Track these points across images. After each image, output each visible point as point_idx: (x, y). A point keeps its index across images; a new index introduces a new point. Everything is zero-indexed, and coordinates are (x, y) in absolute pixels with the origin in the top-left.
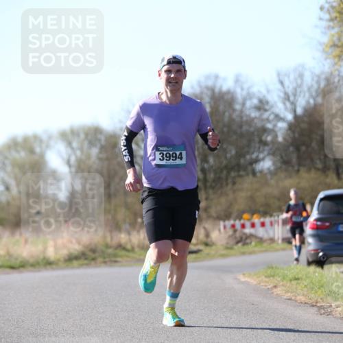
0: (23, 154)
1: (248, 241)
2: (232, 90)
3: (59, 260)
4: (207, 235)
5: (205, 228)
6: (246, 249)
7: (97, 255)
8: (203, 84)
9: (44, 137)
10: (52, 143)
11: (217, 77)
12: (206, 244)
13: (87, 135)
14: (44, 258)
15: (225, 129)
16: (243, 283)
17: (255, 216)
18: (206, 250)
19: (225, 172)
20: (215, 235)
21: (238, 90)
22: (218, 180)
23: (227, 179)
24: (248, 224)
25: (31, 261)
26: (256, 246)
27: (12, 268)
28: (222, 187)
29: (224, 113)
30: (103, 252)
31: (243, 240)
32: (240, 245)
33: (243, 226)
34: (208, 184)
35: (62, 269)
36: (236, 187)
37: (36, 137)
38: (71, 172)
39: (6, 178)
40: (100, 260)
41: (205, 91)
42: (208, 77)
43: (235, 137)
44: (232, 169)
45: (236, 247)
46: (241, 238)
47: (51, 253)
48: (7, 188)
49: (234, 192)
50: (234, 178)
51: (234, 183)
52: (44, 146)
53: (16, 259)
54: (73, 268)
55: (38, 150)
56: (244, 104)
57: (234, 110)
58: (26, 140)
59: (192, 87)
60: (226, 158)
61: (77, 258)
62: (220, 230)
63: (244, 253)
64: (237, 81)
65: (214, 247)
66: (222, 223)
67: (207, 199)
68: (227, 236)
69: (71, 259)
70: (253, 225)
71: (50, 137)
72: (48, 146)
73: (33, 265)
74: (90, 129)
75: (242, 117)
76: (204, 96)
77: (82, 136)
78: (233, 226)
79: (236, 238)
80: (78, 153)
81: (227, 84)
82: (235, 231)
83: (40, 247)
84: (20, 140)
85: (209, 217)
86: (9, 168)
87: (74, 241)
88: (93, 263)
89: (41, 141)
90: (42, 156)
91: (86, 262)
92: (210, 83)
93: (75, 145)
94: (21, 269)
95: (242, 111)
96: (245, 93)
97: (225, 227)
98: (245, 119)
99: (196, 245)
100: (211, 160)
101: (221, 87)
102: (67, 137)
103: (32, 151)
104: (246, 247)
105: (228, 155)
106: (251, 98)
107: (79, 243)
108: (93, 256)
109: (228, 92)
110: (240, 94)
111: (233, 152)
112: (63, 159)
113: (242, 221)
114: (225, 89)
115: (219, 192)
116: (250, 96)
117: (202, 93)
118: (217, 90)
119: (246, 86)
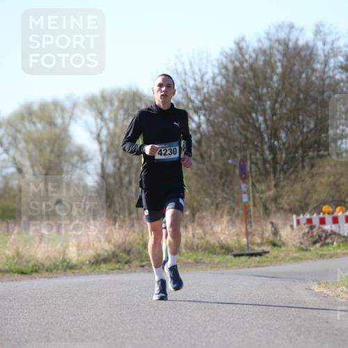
0: (39, 126)
1: (329, 240)
2: (311, 44)
3: (83, 264)
4: (276, 233)
5: (272, 223)
6: (325, 250)
7: (132, 256)
8: (274, 37)
9: (68, 105)
10: (77, 112)
11: (291, 27)
12: (274, 245)
13: (122, 101)
14: (64, 260)
15: (302, 96)
16: (316, 294)
17: (338, 208)
18: (274, 252)
19: (300, 152)
20: (285, 233)
21: (320, 44)
22: (291, 161)
23: (303, 161)
24: (329, 219)
25: (47, 264)
26: (339, 246)
27: (23, 273)
28: (296, 171)
29: (301, 74)
30: (139, 253)
31: (322, 239)
32: (318, 245)
33: (323, 221)
34: (279, 167)
35: (87, 274)
36: (315, 170)
37: (56, 104)
38: (101, 150)
39: (18, 158)
40: (136, 263)
41: (276, 45)
42: (280, 27)
43: (313, 106)
44: (310, 147)
45: (312, 249)
46: (320, 237)
47: (73, 254)
48: (20, 170)
49: (312, 176)
50: (313, 158)
51: (312, 166)
52: (67, 116)
53: (28, 262)
54: (101, 273)
55: (59, 121)
56: (326, 63)
57: (314, 70)
58: (44, 107)
59: (259, 41)
60: (302, 132)
61: (105, 260)
62: (292, 227)
63: (322, 256)
64: (318, 32)
65: (283, 248)
66: (295, 217)
67: (276, 186)
68: (301, 234)
69: (98, 262)
70: (335, 220)
71: (75, 105)
72: (71, 117)
73: (49, 270)
74: (126, 94)
75: (323, 80)
76: (275, 52)
77: (116, 104)
78: (309, 221)
79: (312, 236)
80: (111, 125)
81: (305, 37)
82: (312, 228)
83: (59, 247)
84: (36, 107)
85: (279, 209)
86: (22, 145)
87: (103, 240)
88: (127, 266)
89: (63, 110)
90: (65, 129)
91: (118, 266)
92: (282, 35)
93: (106, 115)
94: (34, 274)
95: (324, 72)
96: (327, 48)
97: (298, 222)
98: (327, 82)
99: (259, 245)
100: (283, 135)
101: (297, 40)
102: (97, 104)
103: (51, 123)
104: (325, 248)
105: (305, 130)
106: (335, 56)
107: (109, 242)
108: (127, 258)
109: (307, 47)
110: (321, 49)
111: (312, 125)
112: (92, 133)
113: (321, 215)
114: (301, 42)
115: (293, 177)
116: (334, 52)
117: (271, 48)
118: (291, 45)
119: (329, 39)
